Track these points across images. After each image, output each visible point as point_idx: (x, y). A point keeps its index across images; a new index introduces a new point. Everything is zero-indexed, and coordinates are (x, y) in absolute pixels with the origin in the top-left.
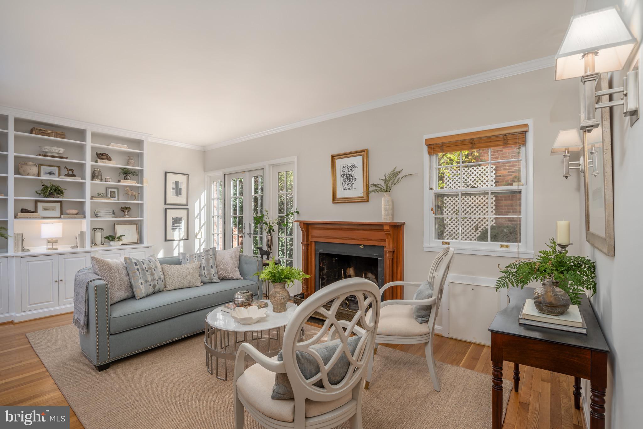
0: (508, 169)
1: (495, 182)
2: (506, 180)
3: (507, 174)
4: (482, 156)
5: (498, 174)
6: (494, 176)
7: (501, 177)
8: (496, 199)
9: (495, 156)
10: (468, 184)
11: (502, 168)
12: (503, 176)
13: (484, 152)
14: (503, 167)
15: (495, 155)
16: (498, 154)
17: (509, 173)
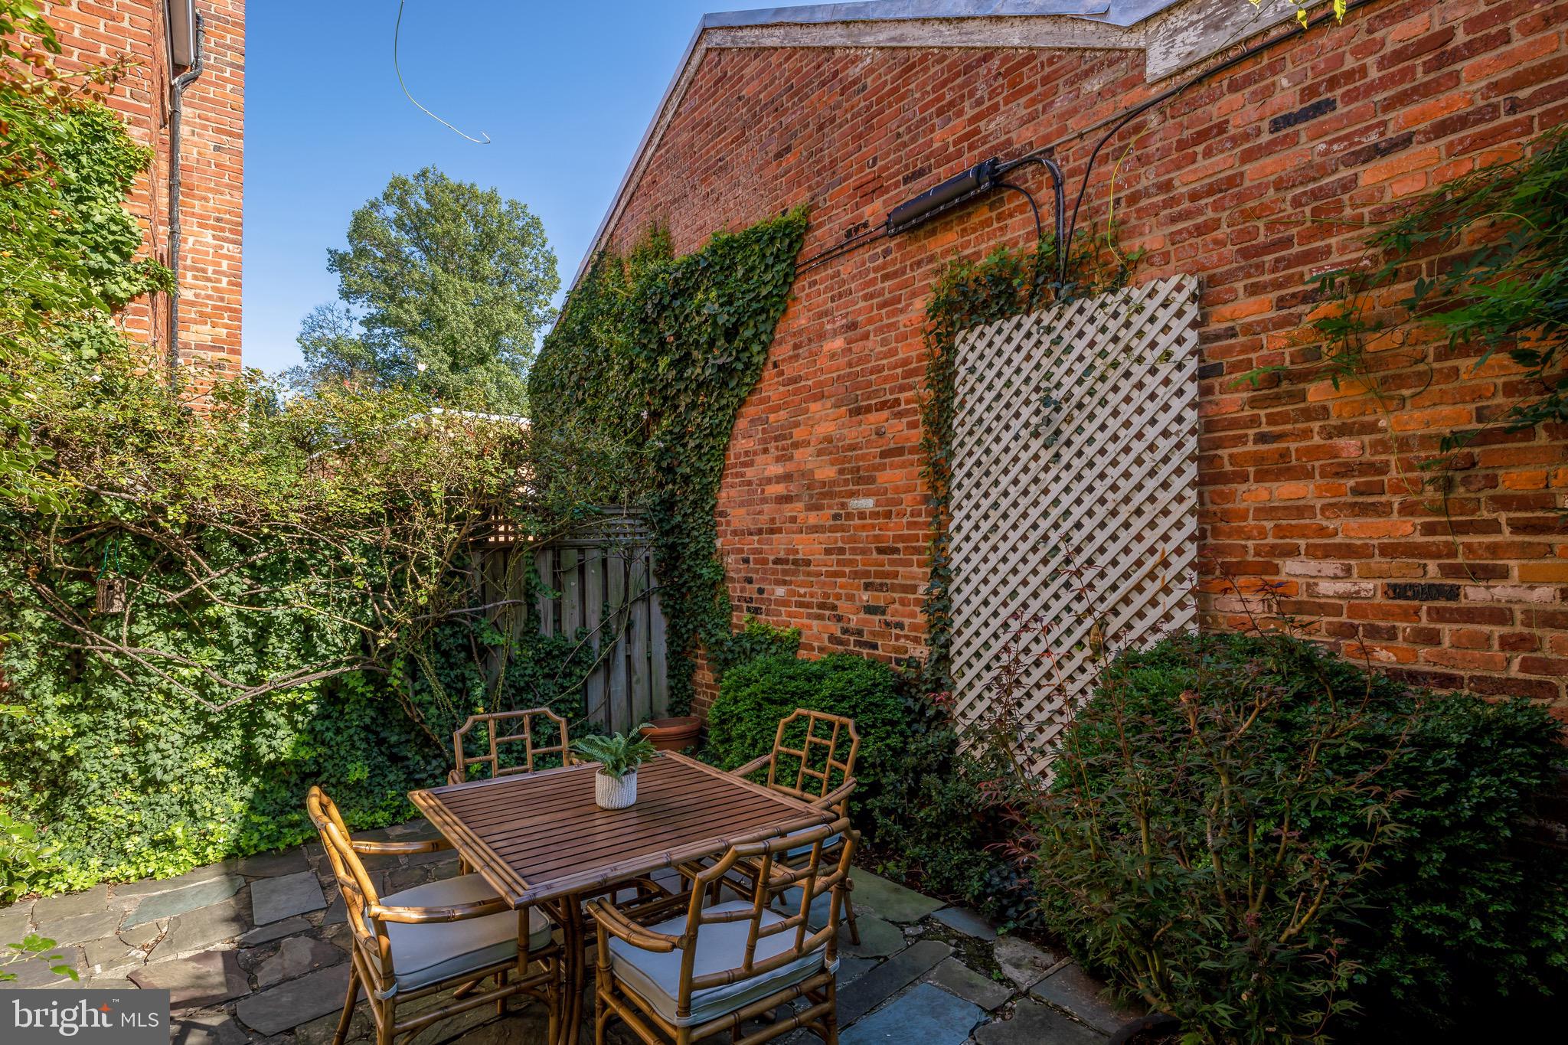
0: (1277, 285)
1: (1201, 369)
2: (1265, 352)
3: (1273, 314)
4: (1132, 233)
5: (1214, 327)
6: (1192, 337)
7: (1233, 341)
8: (1200, 475)
9: (1200, 220)
10: (1056, 395)
11: (1239, 286)
12: (1248, 329)
13: (1138, 211)
14: (1249, 276)
15: (1200, 211)
16: (1217, 207)
17: (1279, 308)
